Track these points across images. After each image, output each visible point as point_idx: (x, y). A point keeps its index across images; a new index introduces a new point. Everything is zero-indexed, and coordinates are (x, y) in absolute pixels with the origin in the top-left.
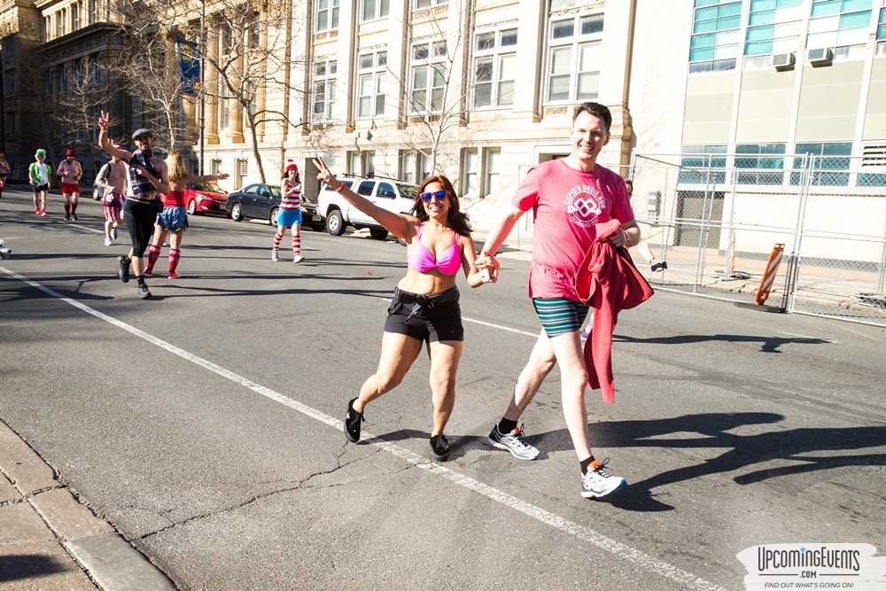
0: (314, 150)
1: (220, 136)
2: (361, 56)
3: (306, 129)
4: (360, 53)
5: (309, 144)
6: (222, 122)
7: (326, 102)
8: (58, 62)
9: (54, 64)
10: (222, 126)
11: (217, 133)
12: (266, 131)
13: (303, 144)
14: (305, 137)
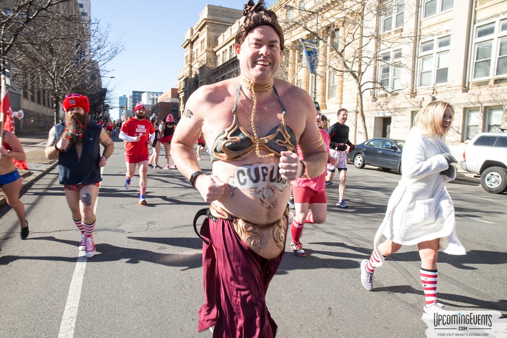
0: (382, 112)
1: (327, 104)
2: (422, 43)
3: (375, 98)
4: (422, 41)
5: (379, 107)
6: (329, 95)
7: (391, 78)
8: (223, 75)
9: (220, 77)
10: (328, 98)
11: (325, 102)
12: (343, 101)
13: (374, 108)
14: (375, 103)
